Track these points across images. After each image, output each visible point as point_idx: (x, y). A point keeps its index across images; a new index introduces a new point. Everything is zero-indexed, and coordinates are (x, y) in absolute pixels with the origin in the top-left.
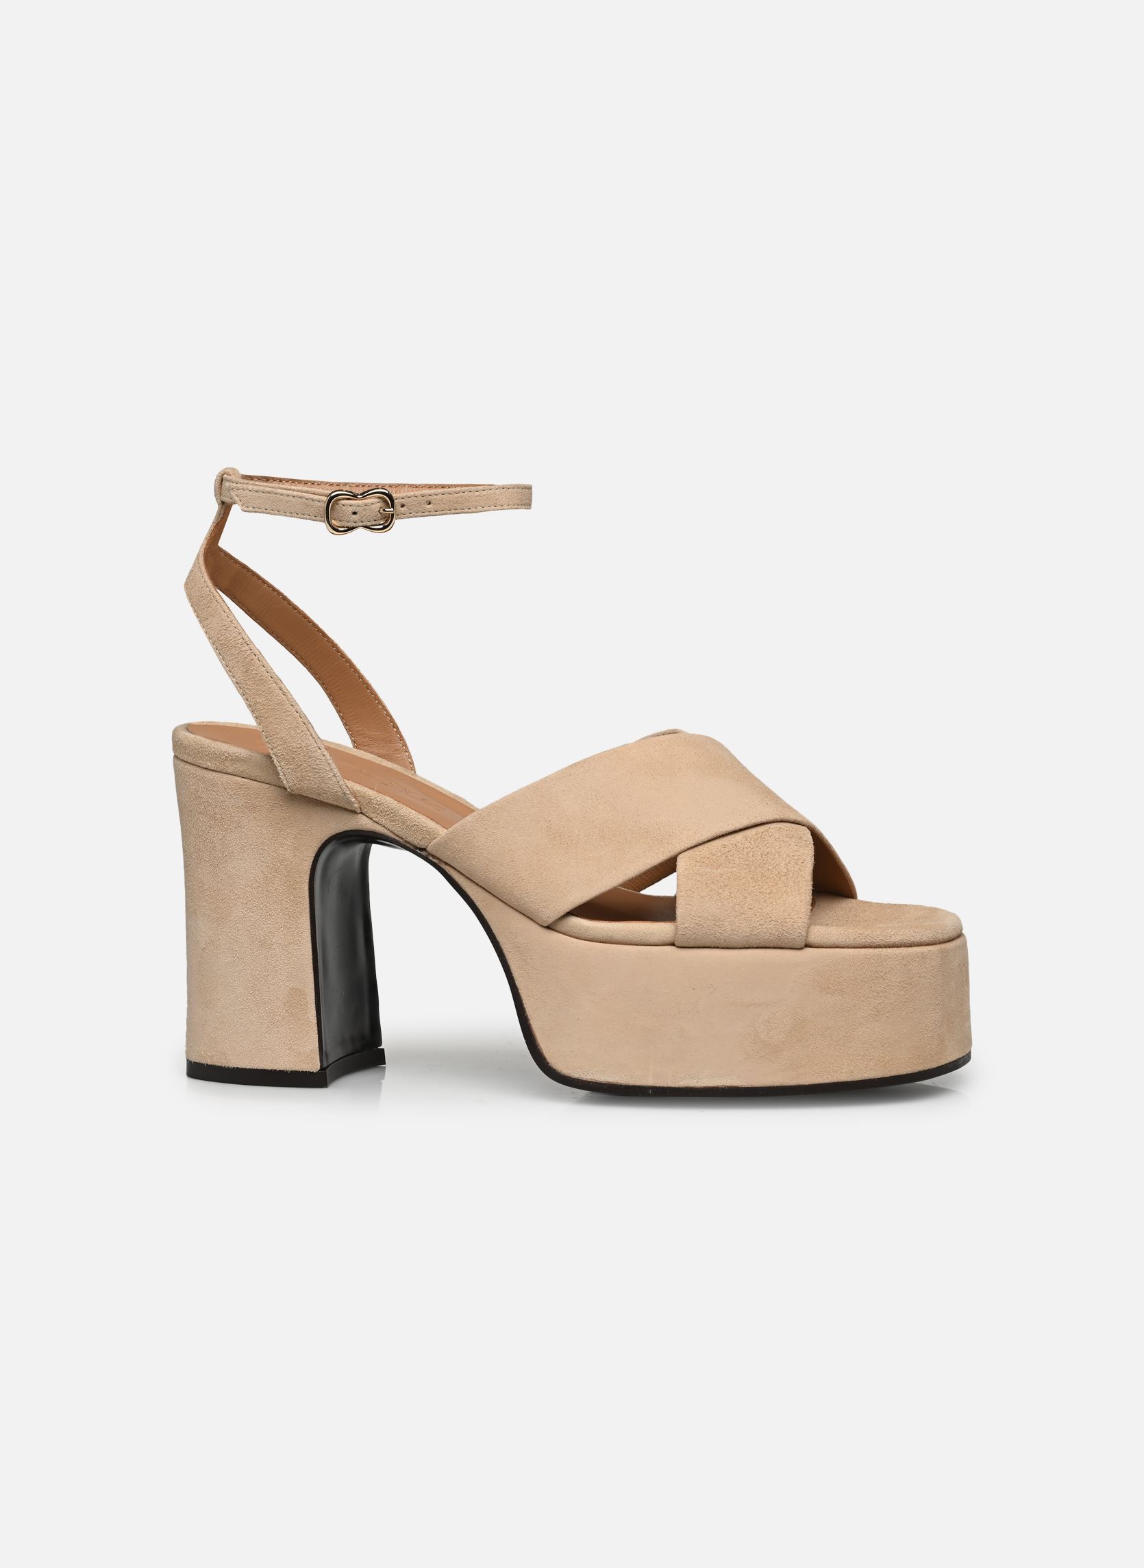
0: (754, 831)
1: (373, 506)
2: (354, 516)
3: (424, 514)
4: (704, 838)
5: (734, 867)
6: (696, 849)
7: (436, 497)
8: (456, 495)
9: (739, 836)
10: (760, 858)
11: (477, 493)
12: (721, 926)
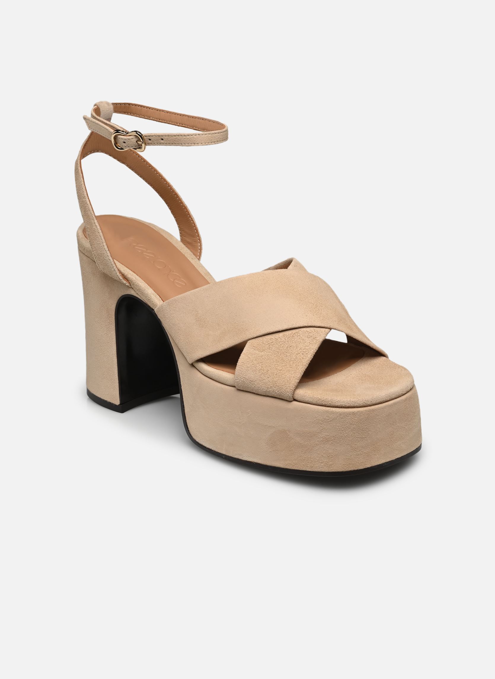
0: (290, 332)
1: (132, 140)
2: (124, 144)
3: (160, 144)
4: (261, 334)
5: (270, 352)
6: (256, 339)
7: (165, 137)
8: (174, 137)
9: (281, 334)
10: (286, 348)
11: (185, 137)
12: (253, 384)
